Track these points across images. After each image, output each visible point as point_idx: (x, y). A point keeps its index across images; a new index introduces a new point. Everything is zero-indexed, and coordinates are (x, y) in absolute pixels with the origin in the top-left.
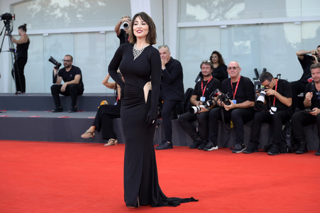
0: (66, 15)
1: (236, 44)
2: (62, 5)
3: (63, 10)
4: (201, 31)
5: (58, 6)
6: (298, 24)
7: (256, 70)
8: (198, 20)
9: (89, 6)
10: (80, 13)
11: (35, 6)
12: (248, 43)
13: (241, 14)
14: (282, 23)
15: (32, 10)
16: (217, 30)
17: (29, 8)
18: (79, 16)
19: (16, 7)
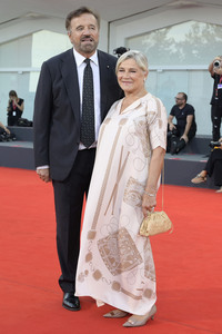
0: (181, 50)
2: (177, 41)
3: (179, 45)
5: (173, 41)
9: (206, 42)
10: (196, 49)
11: (149, 41)
15: (145, 45)
17: (143, 42)
18: (194, 52)
19: (130, 41)
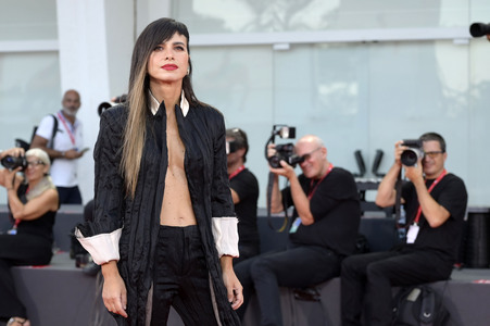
1: (324, 90)
4: (238, 57)
6: (462, 45)
7: (358, 155)
8: (229, 31)
12: (354, 89)
13: (332, 19)
14: (430, 42)
16: (265, 55)
